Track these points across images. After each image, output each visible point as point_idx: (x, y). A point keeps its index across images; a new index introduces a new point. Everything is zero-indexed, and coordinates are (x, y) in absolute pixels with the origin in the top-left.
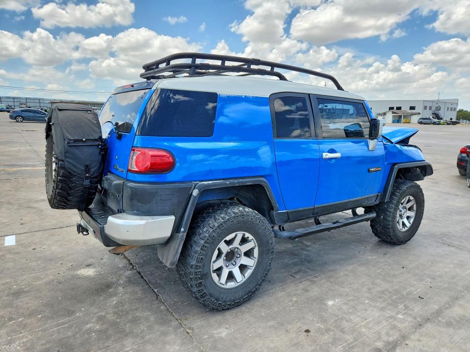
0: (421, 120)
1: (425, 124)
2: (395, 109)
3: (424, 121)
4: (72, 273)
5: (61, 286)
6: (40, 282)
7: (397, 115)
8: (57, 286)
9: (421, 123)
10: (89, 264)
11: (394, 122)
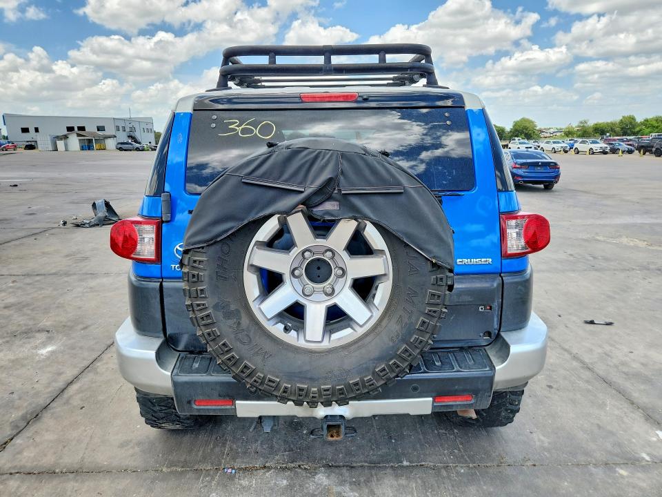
0: (120, 146)
1: (125, 150)
2: (76, 129)
3: (124, 146)
7: (86, 138)
9: (121, 149)
11: (82, 148)
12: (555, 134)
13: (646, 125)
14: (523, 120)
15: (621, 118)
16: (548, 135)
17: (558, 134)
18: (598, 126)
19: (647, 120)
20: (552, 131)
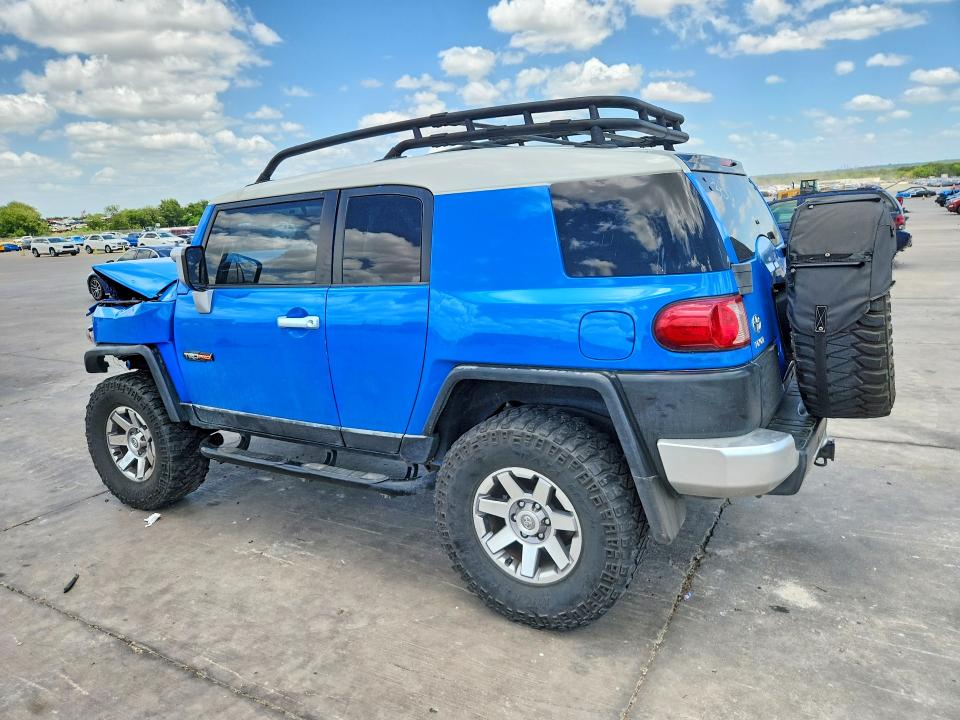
4: (830, 611)
5: (864, 590)
6: (910, 621)
8: (873, 595)
10: (779, 613)
12: (73, 226)
13: (192, 212)
14: (14, 205)
15: (160, 203)
16: (63, 228)
17: (79, 226)
18: (133, 214)
19: (191, 206)
20: (66, 221)
